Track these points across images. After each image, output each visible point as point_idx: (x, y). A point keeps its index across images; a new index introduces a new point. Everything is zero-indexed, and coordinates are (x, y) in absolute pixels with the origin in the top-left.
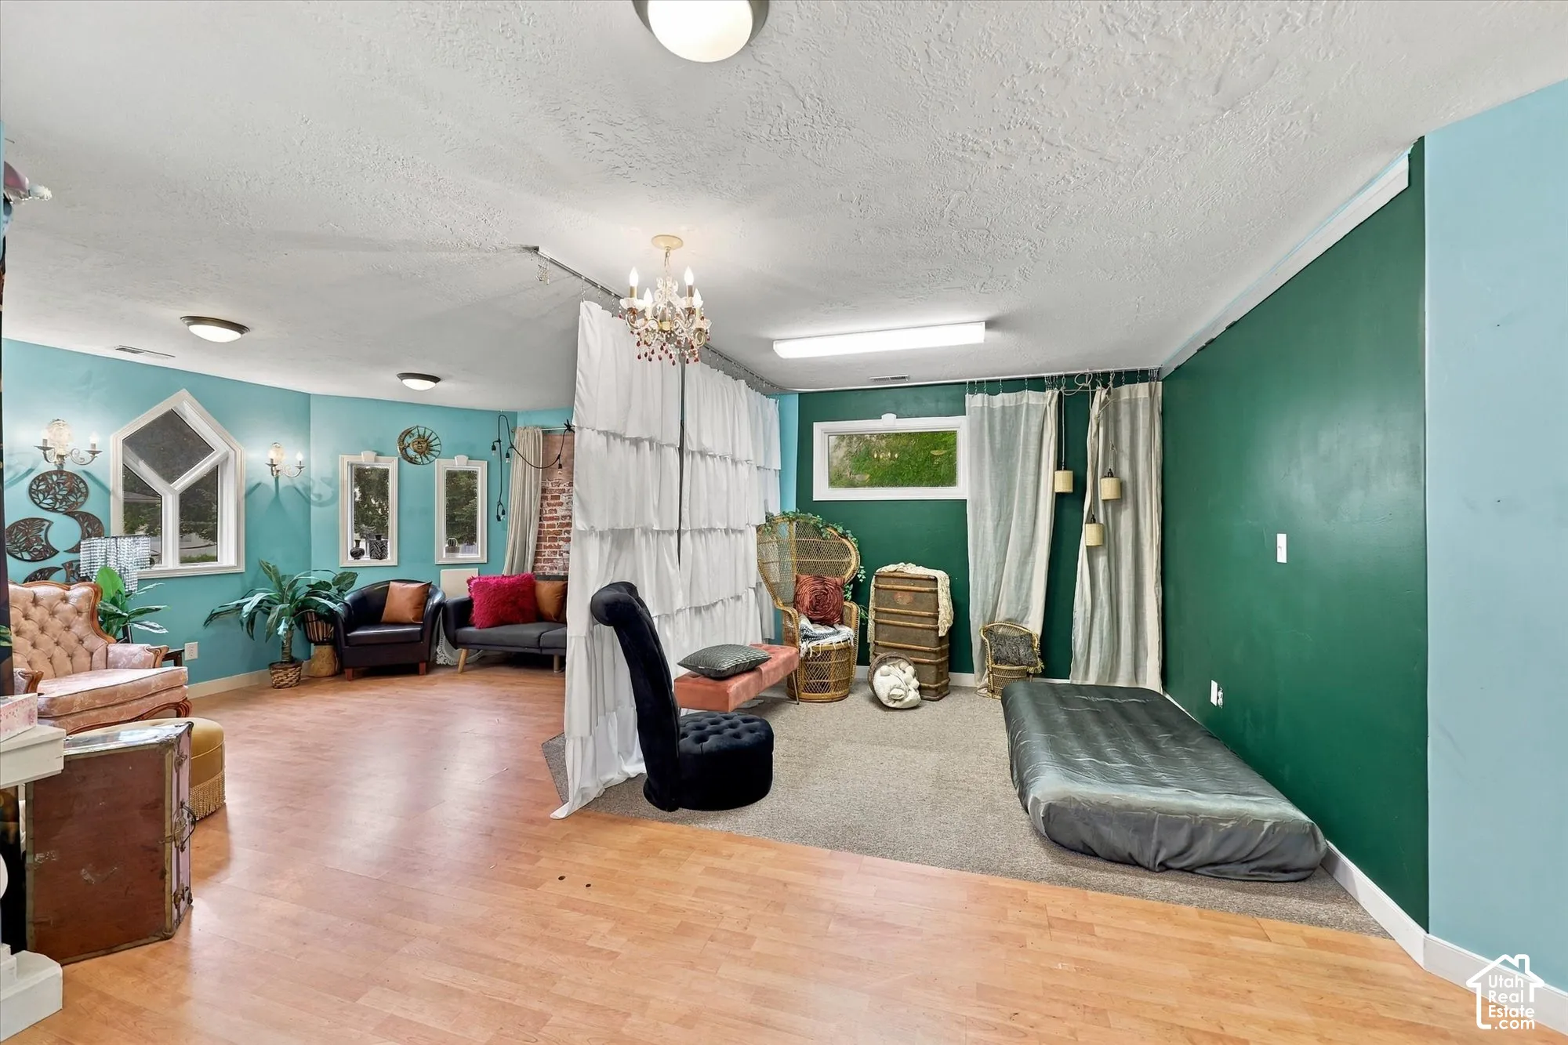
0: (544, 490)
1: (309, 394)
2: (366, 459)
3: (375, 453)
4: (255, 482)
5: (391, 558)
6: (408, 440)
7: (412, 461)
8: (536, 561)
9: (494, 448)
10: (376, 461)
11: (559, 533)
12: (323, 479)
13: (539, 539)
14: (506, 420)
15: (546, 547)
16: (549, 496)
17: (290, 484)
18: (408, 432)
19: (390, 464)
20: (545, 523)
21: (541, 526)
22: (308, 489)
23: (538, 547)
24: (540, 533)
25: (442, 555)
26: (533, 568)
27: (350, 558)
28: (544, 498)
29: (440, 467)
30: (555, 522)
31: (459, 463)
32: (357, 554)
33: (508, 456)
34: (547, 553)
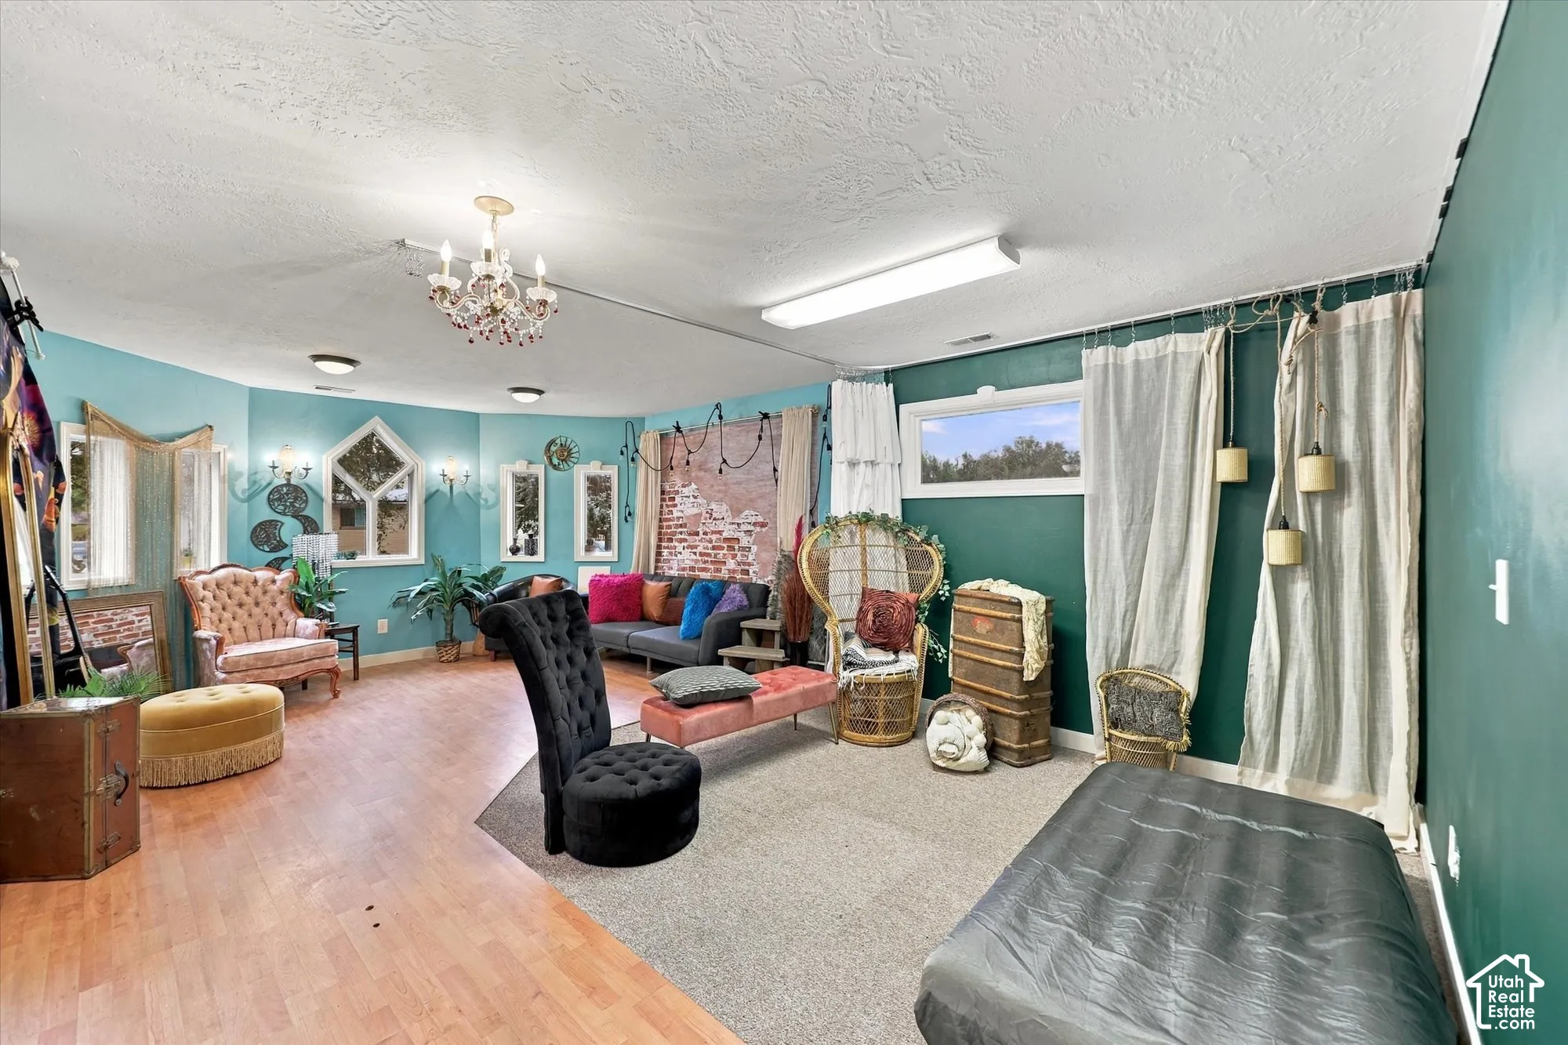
0: (663, 492)
1: (477, 415)
2: (521, 467)
3: (526, 462)
4: (433, 490)
5: (540, 557)
6: (553, 448)
7: (555, 467)
8: (657, 561)
9: (622, 453)
10: (528, 468)
11: (674, 534)
12: (488, 485)
13: (660, 540)
14: (633, 426)
15: (665, 548)
16: (667, 497)
17: (462, 490)
18: (552, 442)
19: (539, 470)
20: (665, 524)
21: (661, 527)
22: (479, 494)
23: (659, 547)
24: (660, 533)
25: (580, 554)
26: (656, 568)
27: (510, 554)
28: (663, 500)
29: (581, 474)
30: (671, 523)
31: (594, 469)
32: (515, 550)
33: (633, 460)
34: (665, 552)
